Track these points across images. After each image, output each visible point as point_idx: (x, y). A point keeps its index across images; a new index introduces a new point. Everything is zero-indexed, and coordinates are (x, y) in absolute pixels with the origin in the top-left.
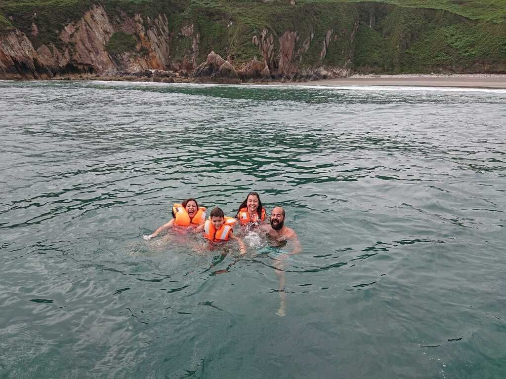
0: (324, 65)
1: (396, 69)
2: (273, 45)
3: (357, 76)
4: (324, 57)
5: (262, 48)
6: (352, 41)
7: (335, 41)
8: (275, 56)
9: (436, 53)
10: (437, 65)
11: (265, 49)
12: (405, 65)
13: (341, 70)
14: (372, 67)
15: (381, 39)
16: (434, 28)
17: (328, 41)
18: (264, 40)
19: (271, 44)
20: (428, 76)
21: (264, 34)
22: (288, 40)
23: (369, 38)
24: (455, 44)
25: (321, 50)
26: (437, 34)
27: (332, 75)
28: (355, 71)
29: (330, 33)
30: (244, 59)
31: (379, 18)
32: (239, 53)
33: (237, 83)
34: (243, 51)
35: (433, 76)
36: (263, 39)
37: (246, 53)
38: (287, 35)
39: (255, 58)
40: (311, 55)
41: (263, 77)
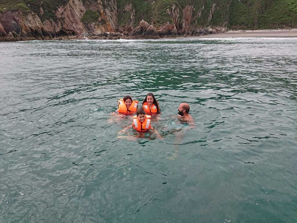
0: (211, 25)
1: (255, 26)
2: (179, 14)
3: (231, 31)
4: (210, 20)
5: (172, 16)
6: (228, 10)
7: (217, 10)
8: (180, 21)
9: (281, 16)
10: (282, 23)
11: (174, 16)
12: (261, 24)
13: (221, 28)
14: (240, 25)
15: (246, 8)
17: (213, 10)
19: (178, 14)
20: (276, 30)
21: (173, 8)
22: (188, 10)
23: (238, 8)
24: (294, 9)
25: (209, 16)
26: (283, 3)
27: (215, 32)
28: (230, 28)
29: (214, 5)
30: (162, 23)
32: (159, 20)
33: (157, 38)
34: (161, 19)
35: (279, 31)
36: (173, 10)
37: (162, 20)
38: (188, 8)
39: (168, 22)
40: (202, 20)
41: (173, 34)
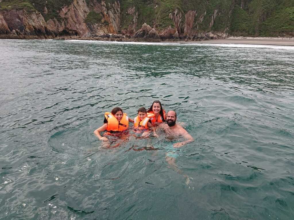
0: (212, 31)
1: (256, 34)
2: (181, 19)
3: (232, 38)
4: (212, 26)
5: (174, 20)
6: (230, 17)
7: (219, 16)
8: (182, 25)
9: (282, 24)
10: (282, 32)
11: (176, 21)
12: (262, 32)
13: (222, 34)
14: (241, 32)
15: (248, 15)
16: (282, 9)
17: (215, 16)
18: (176, 16)
20: (276, 38)
21: (176, 12)
22: (190, 15)
23: (240, 15)
25: (211, 22)
26: (284, 12)
27: (216, 37)
28: (231, 34)
29: (216, 11)
30: (164, 27)
31: (247, 3)
32: (161, 24)
33: (159, 42)
34: (163, 23)
35: (279, 39)
36: (175, 15)
37: (165, 24)
38: (190, 13)
39: (170, 26)
40: (204, 25)
41: (174, 38)
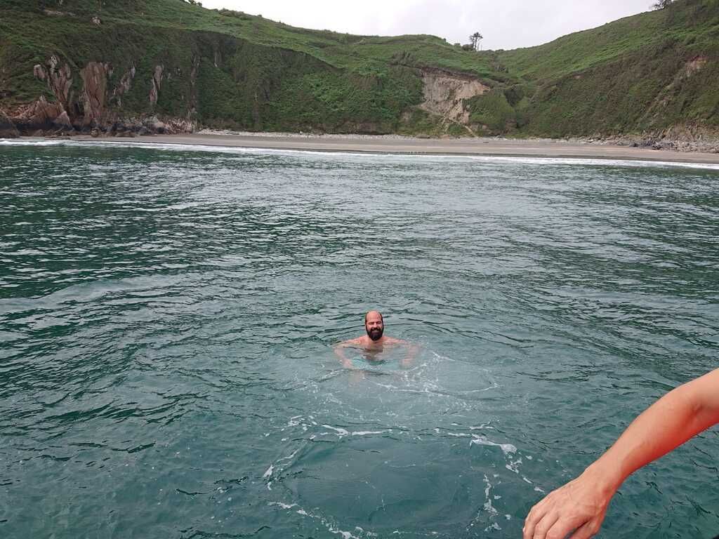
0: (158, 114)
1: (257, 125)
2: (71, 80)
3: (207, 131)
4: (156, 102)
5: (52, 84)
6: (193, 84)
7: (169, 81)
8: (76, 96)
9: (302, 107)
10: (306, 122)
11: (57, 85)
12: (267, 121)
13: (183, 121)
14: (225, 120)
15: (233, 84)
16: (296, 75)
17: (158, 80)
18: (55, 72)
19: (68, 79)
20: (296, 136)
21: (53, 62)
22: (95, 73)
23: (216, 81)
24: (323, 97)
25: (149, 93)
26: (301, 82)
27: (171, 129)
28: (203, 124)
29: (159, 69)
30: (22, 99)
31: (227, 56)
32: (13, 89)
33: (13, 136)
34: (19, 87)
35: (302, 136)
36: (52, 70)
37: (25, 91)
38: (93, 67)
39: (41, 98)
40: (134, 99)
41: (58, 128)
